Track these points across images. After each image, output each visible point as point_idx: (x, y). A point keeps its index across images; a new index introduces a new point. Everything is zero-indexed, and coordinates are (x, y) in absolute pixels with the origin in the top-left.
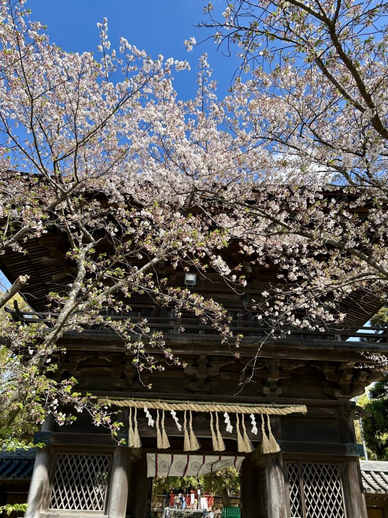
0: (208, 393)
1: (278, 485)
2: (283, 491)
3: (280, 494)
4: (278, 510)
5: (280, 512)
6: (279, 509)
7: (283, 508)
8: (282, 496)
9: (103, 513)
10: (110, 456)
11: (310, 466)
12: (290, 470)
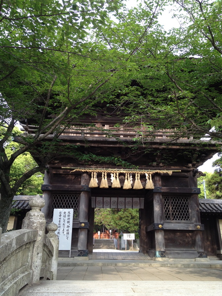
5: (160, 217)
9: (77, 219)
10: (79, 195)
11: (175, 198)
12: (165, 200)
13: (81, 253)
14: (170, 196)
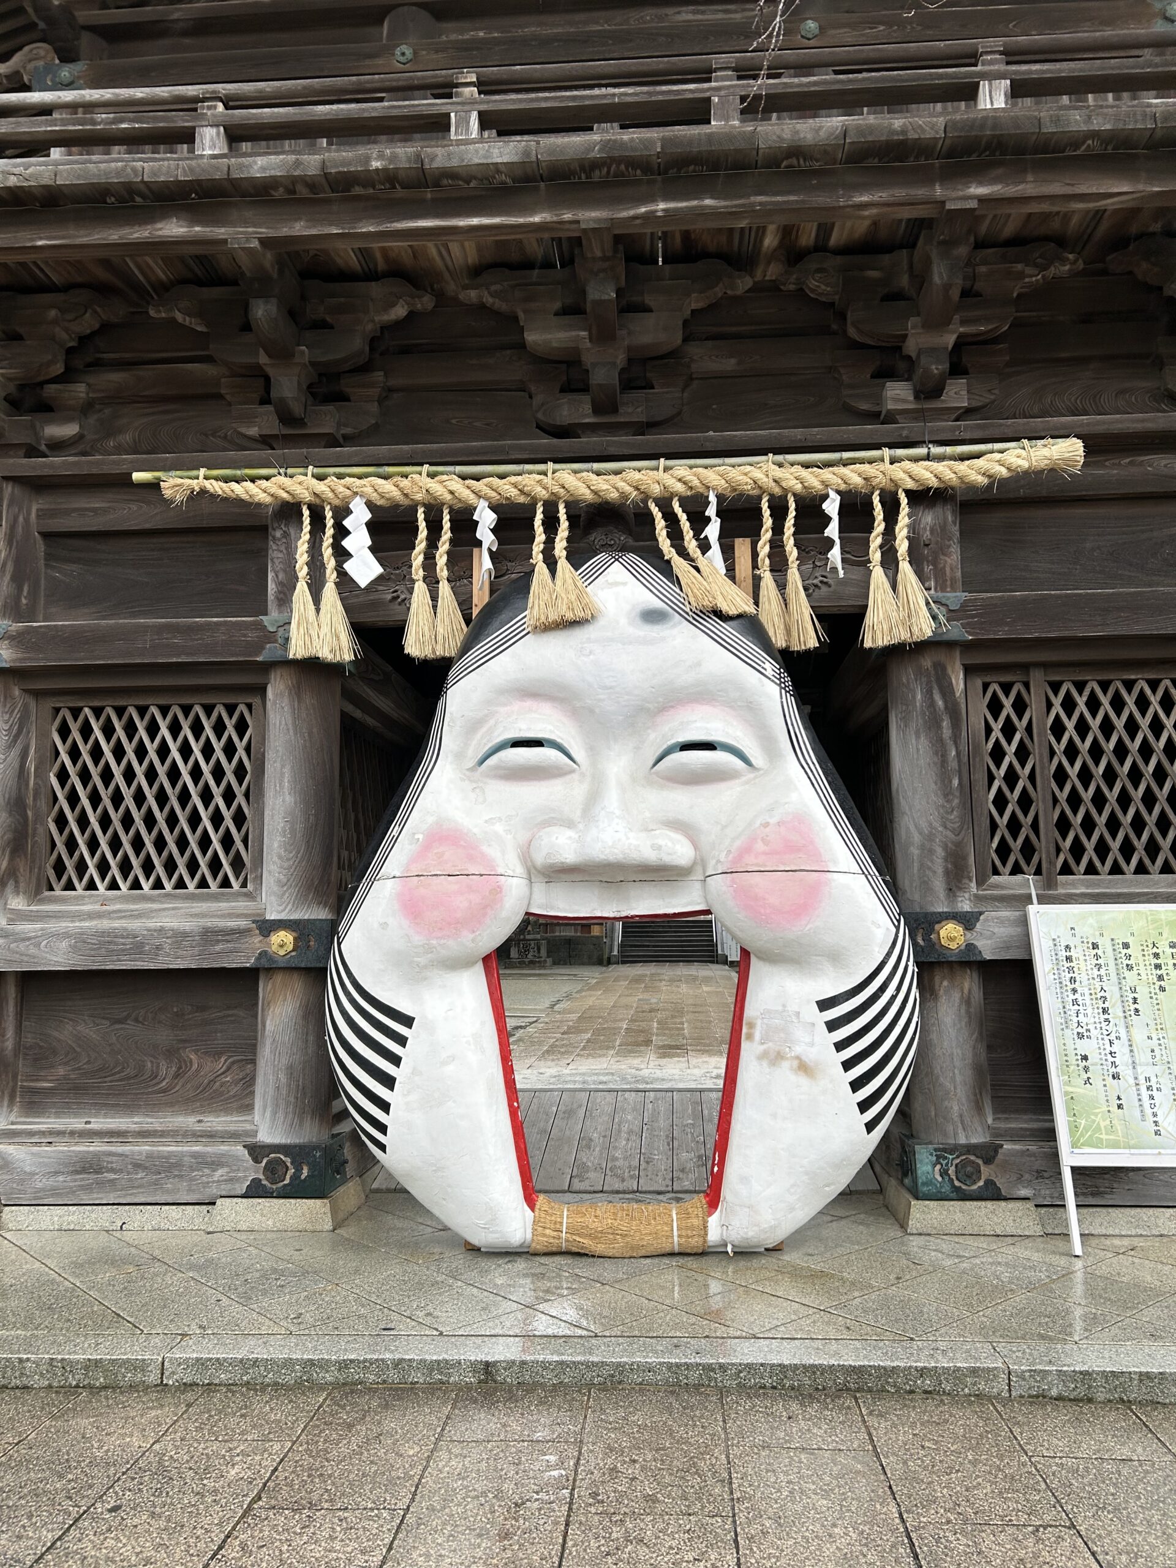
1: (944, 762)
2: (960, 783)
3: (947, 794)
4: (940, 852)
5: (946, 860)
6: (945, 847)
7: (958, 845)
8: (956, 801)
9: (250, 896)
10: (256, 701)
11: (1080, 686)
12: (995, 707)
14: (1038, 679)
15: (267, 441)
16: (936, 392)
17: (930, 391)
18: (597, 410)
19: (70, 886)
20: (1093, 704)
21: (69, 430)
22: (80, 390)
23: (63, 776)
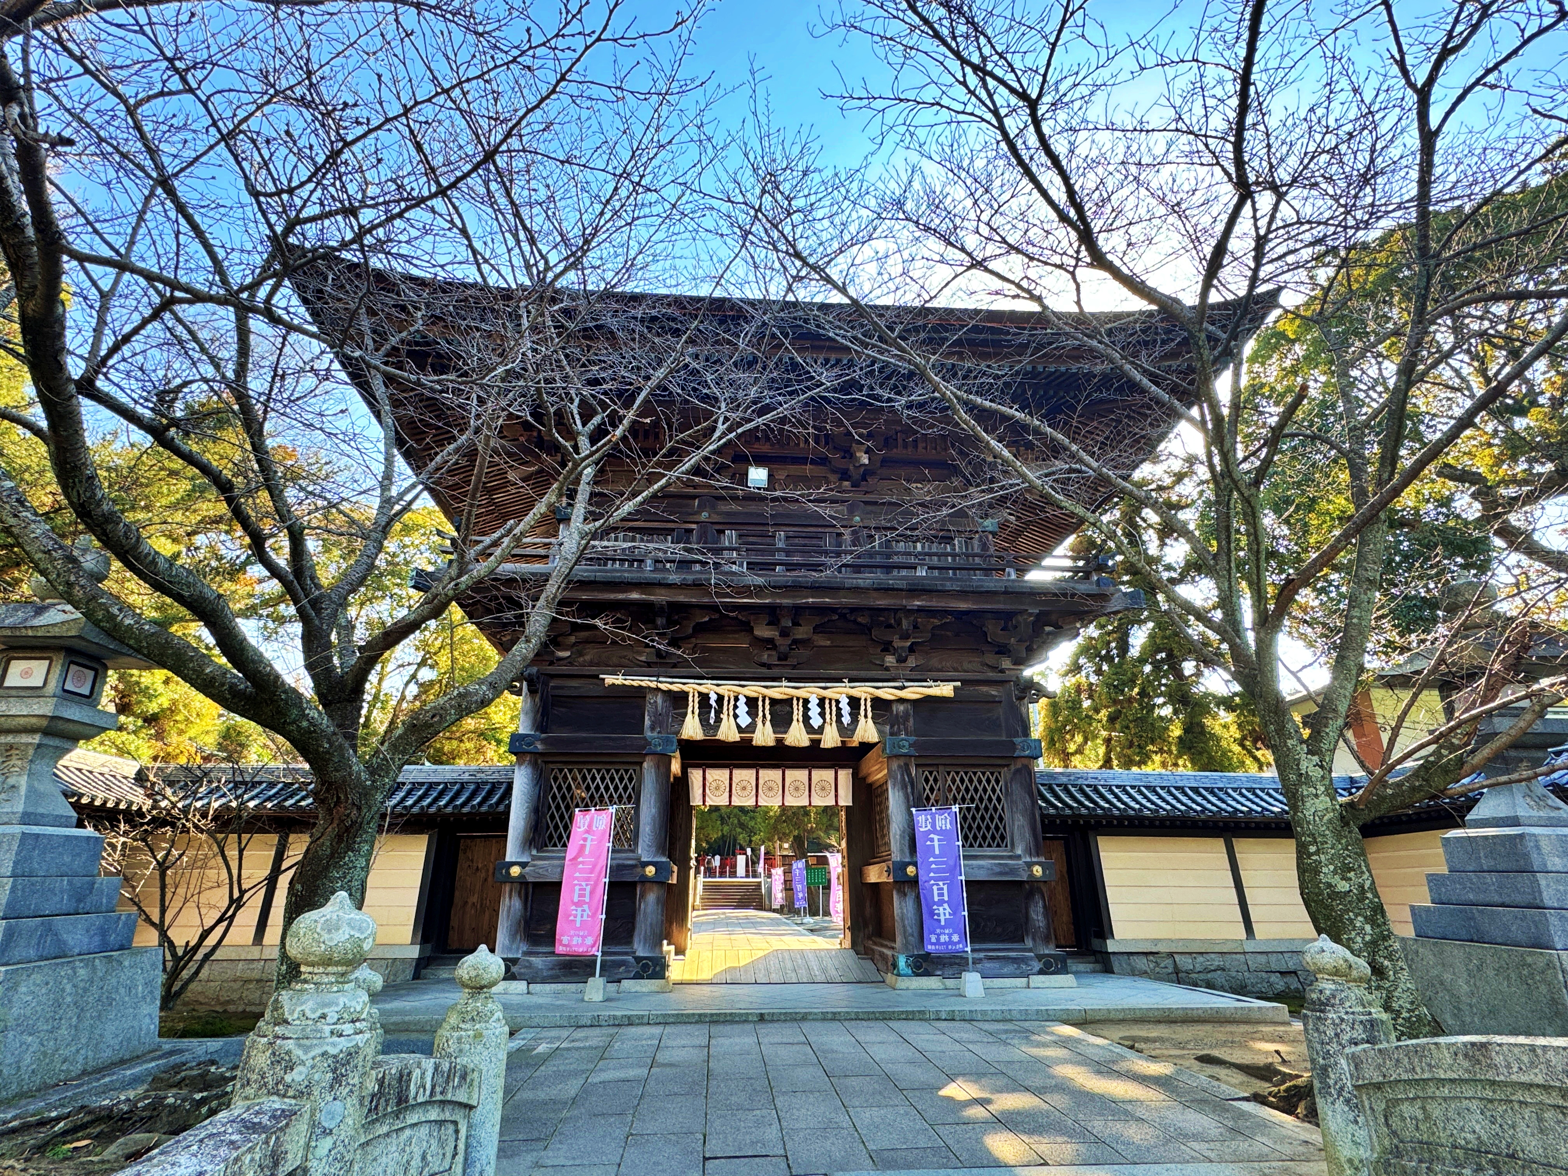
0: (794, 667)
9: (633, 851)
10: (637, 768)
11: (957, 773)
12: (927, 780)
13: (645, 967)
14: (941, 768)
15: (649, 664)
16: (905, 661)
17: (901, 660)
18: (779, 659)
19: (555, 845)
20: (962, 780)
21: (567, 654)
22: (573, 639)
23: (554, 798)
